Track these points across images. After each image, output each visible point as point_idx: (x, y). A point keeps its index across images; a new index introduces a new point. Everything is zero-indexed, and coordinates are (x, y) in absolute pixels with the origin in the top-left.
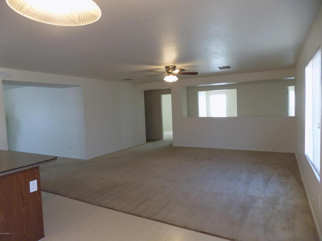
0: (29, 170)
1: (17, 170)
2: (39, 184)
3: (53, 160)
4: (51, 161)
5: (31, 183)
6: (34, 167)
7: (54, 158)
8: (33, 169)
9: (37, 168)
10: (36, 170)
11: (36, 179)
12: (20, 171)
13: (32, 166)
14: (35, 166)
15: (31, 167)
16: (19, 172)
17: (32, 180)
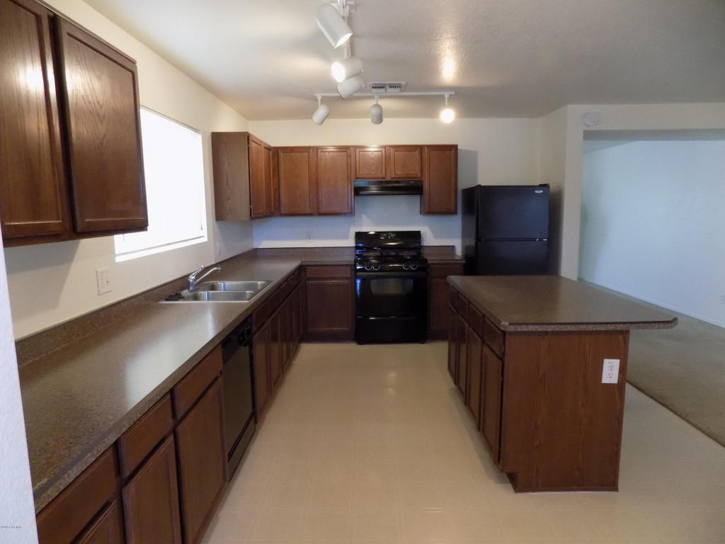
0: (607, 332)
1: (583, 328)
2: (622, 370)
3: (666, 325)
4: (661, 325)
5: (607, 362)
6: (619, 329)
7: (670, 319)
8: (614, 332)
9: (625, 333)
10: (621, 337)
11: (617, 358)
12: (587, 330)
13: (614, 325)
14: (619, 327)
15: (611, 328)
16: (586, 333)
17: (608, 358)
